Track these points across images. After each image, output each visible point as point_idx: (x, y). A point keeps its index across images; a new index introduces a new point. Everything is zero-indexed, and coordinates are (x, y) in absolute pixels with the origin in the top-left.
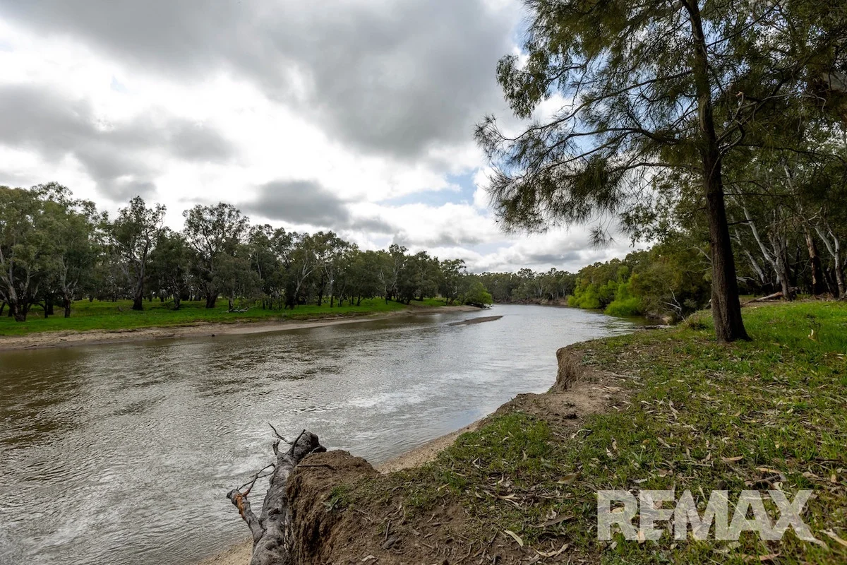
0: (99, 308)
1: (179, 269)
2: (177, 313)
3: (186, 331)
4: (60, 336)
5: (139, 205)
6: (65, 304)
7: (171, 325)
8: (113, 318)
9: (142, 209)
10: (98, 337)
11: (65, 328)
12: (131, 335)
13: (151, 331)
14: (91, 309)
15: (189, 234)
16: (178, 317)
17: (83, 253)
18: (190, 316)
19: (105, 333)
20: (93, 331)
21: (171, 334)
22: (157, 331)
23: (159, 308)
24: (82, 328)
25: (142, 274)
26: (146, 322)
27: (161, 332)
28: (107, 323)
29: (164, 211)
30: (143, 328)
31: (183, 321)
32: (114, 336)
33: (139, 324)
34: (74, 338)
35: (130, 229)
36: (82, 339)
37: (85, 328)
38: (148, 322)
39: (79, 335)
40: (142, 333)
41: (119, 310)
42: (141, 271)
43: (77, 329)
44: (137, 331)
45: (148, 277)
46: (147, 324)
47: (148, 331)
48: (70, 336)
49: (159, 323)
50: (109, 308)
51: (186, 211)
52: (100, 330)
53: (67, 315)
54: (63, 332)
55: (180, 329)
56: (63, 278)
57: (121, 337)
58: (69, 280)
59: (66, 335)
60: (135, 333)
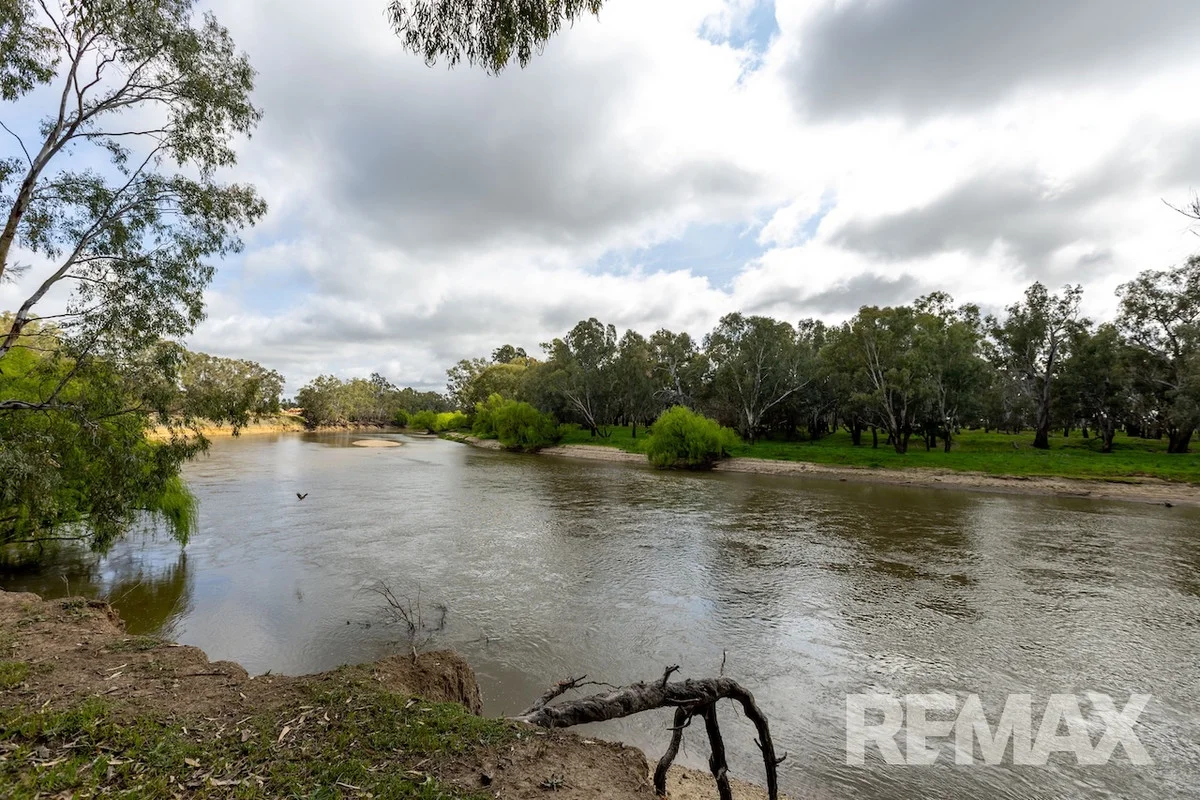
0: (987, 442)
1: (1107, 384)
2: (1106, 457)
3: (1113, 490)
4: (935, 475)
5: (1039, 295)
6: (945, 436)
7: (1087, 477)
8: (999, 458)
9: (1044, 299)
10: (976, 481)
11: (941, 466)
12: (1020, 484)
13: (1052, 483)
14: (979, 444)
15: (1126, 325)
16: (1102, 464)
17: (962, 372)
18: (1126, 464)
19: (986, 477)
20: (972, 473)
21: (1085, 491)
22: (1061, 484)
23: (1075, 447)
24: (960, 467)
25: (1045, 395)
26: (1046, 467)
27: (1069, 486)
28: (991, 465)
29: (1079, 294)
30: (1040, 476)
31: (1110, 473)
32: (997, 482)
33: (1034, 470)
34: (950, 480)
35: (1026, 330)
36: (958, 481)
37: (964, 467)
38: (1050, 468)
39: (955, 477)
40: (1037, 484)
41: (1014, 447)
42: (1045, 390)
43: (953, 469)
44: (1030, 480)
45: (1057, 399)
46: (1047, 472)
47: (1047, 483)
48: (945, 477)
49: (1065, 472)
50: (1000, 444)
51: (1121, 287)
52: (980, 473)
53: (947, 450)
54: (938, 470)
55: (1103, 486)
56: (942, 405)
57: (1006, 486)
58: (949, 405)
59: (941, 475)
60: (1027, 483)
